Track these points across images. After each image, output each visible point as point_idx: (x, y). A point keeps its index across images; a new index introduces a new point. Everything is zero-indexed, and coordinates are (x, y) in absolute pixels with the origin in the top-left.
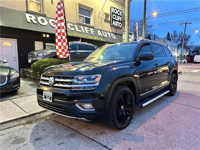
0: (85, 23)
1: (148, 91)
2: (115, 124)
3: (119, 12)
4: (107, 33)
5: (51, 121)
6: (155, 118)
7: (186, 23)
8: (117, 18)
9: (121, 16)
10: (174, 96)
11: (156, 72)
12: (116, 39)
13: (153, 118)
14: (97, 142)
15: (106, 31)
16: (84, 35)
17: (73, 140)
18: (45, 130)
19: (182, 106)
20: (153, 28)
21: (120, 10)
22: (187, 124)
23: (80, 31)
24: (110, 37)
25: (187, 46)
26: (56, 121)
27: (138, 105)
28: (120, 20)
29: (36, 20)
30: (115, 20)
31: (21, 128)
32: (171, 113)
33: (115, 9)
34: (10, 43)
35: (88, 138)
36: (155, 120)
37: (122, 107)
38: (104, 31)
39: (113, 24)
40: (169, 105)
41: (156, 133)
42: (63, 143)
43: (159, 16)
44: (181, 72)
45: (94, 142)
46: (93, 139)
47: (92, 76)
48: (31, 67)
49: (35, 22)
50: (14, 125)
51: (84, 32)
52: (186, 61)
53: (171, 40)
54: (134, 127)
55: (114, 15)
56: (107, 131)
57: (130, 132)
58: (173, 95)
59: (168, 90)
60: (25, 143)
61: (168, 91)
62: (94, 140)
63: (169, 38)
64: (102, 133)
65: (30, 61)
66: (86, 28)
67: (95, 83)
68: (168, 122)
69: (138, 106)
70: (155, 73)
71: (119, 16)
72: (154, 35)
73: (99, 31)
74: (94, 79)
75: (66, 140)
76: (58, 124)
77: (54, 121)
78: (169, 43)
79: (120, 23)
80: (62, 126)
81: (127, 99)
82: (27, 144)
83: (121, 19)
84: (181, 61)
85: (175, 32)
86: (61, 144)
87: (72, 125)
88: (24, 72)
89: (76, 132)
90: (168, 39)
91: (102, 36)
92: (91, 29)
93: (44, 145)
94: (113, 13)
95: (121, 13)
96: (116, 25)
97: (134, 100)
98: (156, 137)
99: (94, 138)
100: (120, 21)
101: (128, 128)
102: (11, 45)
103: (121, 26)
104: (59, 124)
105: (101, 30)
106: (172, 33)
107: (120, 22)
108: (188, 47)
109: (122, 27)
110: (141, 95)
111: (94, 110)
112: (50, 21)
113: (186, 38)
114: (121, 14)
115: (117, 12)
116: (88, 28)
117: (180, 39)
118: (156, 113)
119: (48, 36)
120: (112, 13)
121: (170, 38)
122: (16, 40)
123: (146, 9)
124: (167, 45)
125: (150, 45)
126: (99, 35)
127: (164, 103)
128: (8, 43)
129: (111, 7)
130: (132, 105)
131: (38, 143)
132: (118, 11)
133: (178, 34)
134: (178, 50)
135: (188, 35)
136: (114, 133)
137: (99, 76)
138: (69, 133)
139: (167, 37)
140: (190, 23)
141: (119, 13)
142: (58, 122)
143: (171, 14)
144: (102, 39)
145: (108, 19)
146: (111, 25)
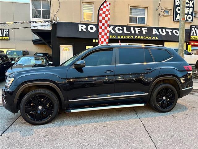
4: (167, 30)
9: (191, 7)
15: (165, 29)
16: (132, 37)
21: (189, 1)
23: (129, 32)
24: (170, 34)
29: (86, 28)
37: (40, 107)
38: (162, 28)
39: (177, 19)
51: (133, 32)
55: (178, 8)
66: (137, 29)
69: (67, 110)
71: (188, 7)
73: (154, 30)
79: (189, 16)
83: (192, 11)
91: (158, 34)
92: (144, 29)
95: (191, 3)
100: (190, 13)
103: (190, 20)
105: (157, 29)
109: (192, 20)
110: (70, 101)
114: (191, 5)
116: (140, 28)
119: (97, 41)
120: (177, 5)
122: (72, 46)
126: (154, 33)
137: (13, 79)
141: (188, 3)
144: (157, 38)
145: (170, 14)
146: (173, 21)
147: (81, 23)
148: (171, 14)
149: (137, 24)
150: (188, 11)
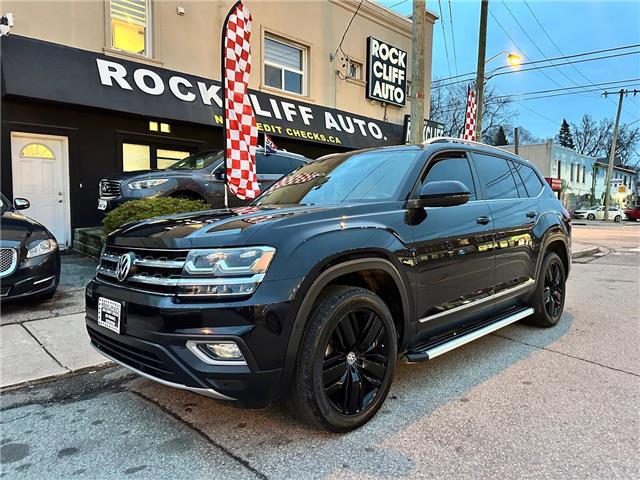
0: (283, 90)
1: (441, 311)
2: (318, 413)
3: (394, 54)
4: (356, 121)
5: (131, 394)
6: (466, 400)
7: (622, 92)
8: (388, 75)
9: (401, 68)
10: (552, 329)
11: (506, 245)
12: (385, 138)
13: (462, 400)
14: (253, 470)
15: (353, 116)
16: (279, 128)
17: (176, 459)
18: (100, 422)
19: (573, 363)
20: (511, 108)
21: (398, 50)
22: (574, 423)
23: (268, 114)
24: (364, 133)
25: (627, 167)
26: (144, 397)
27: (412, 353)
28: (397, 79)
29: (130, 78)
30: (381, 80)
31: (29, 414)
32: (528, 383)
33: (384, 46)
34: (48, 148)
35: (230, 455)
36: (466, 405)
37: (351, 358)
38: (345, 114)
39: (375, 94)
40: (528, 356)
41: (457, 450)
42: (144, 467)
43: (531, 66)
44: (598, 251)
45: (244, 469)
46: (244, 458)
47: (243, 252)
48: (103, 224)
49: (125, 85)
50: (10, 403)
51: (278, 116)
52: (624, 216)
53: (572, 147)
54: (390, 427)
55: (377, 64)
56: (296, 434)
57: (373, 444)
58: (551, 325)
59: (529, 307)
60: (25, 461)
61: (530, 312)
62: (246, 464)
63: (566, 138)
64: (277, 442)
65: (103, 204)
66: (285, 106)
67: (251, 276)
68: (510, 416)
69: (412, 356)
70: (502, 245)
71: (396, 66)
72: (516, 129)
73: (328, 115)
74: (249, 261)
75: (154, 459)
76: (147, 406)
77: (139, 394)
78: (564, 156)
79: (399, 90)
80: (159, 411)
81: (368, 330)
82: (29, 465)
83: (403, 78)
84: (606, 215)
85: (586, 120)
86: (137, 469)
87: (191, 410)
88: (85, 238)
89: (195, 433)
90: (564, 144)
91: (338, 129)
92: (303, 109)
93: (82, 471)
94: (376, 59)
95: (401, 57)
96: (386, 97)
97: (395, 337)
98: (453, 463)
99: (249, 456)
100: (400, 83)
101: (367, 429)
102: (48, 154)
103: (400, 100)
104: (152, 404)
105: (335, 113)
106: (576, 125)
107: (399, 86)
108: (632, 168)
109: (404, 103)
110: (422, 321)
111: (244, 363)
112: (174, 82)
113: (625, 141)
114: (401, 62)
115: (389, 54)
116: (293, 106)
117: (605, 142)
118: (477, 382)
119: (165, 128)
120: (374, 57)
121: (571, 141)
122: (66, 140)
123: (485, 45)
124: (559, 162)
125: (466, 157)
126: (328, 126)
127: (511, 351)
128: (42, 149)
129: (368, 40)
130: (387, 352)
131: (65, 462)
132: (393, 50)
133: (598, 125)
134: (594, 177)
135: (631, 128)
136: (316, 442)
137: (269, 252)
138: (172, 437)
139: (561, 137)
140: (635, 91)
141: (395, 57)
142: (149, 399)
143: (571, 60)
144: (338, 141)
145: (358, 76)
146: (367, 96)
147: (107, 54)
148: (361, 78)
149: (283, 92)
150: (396, 76)
